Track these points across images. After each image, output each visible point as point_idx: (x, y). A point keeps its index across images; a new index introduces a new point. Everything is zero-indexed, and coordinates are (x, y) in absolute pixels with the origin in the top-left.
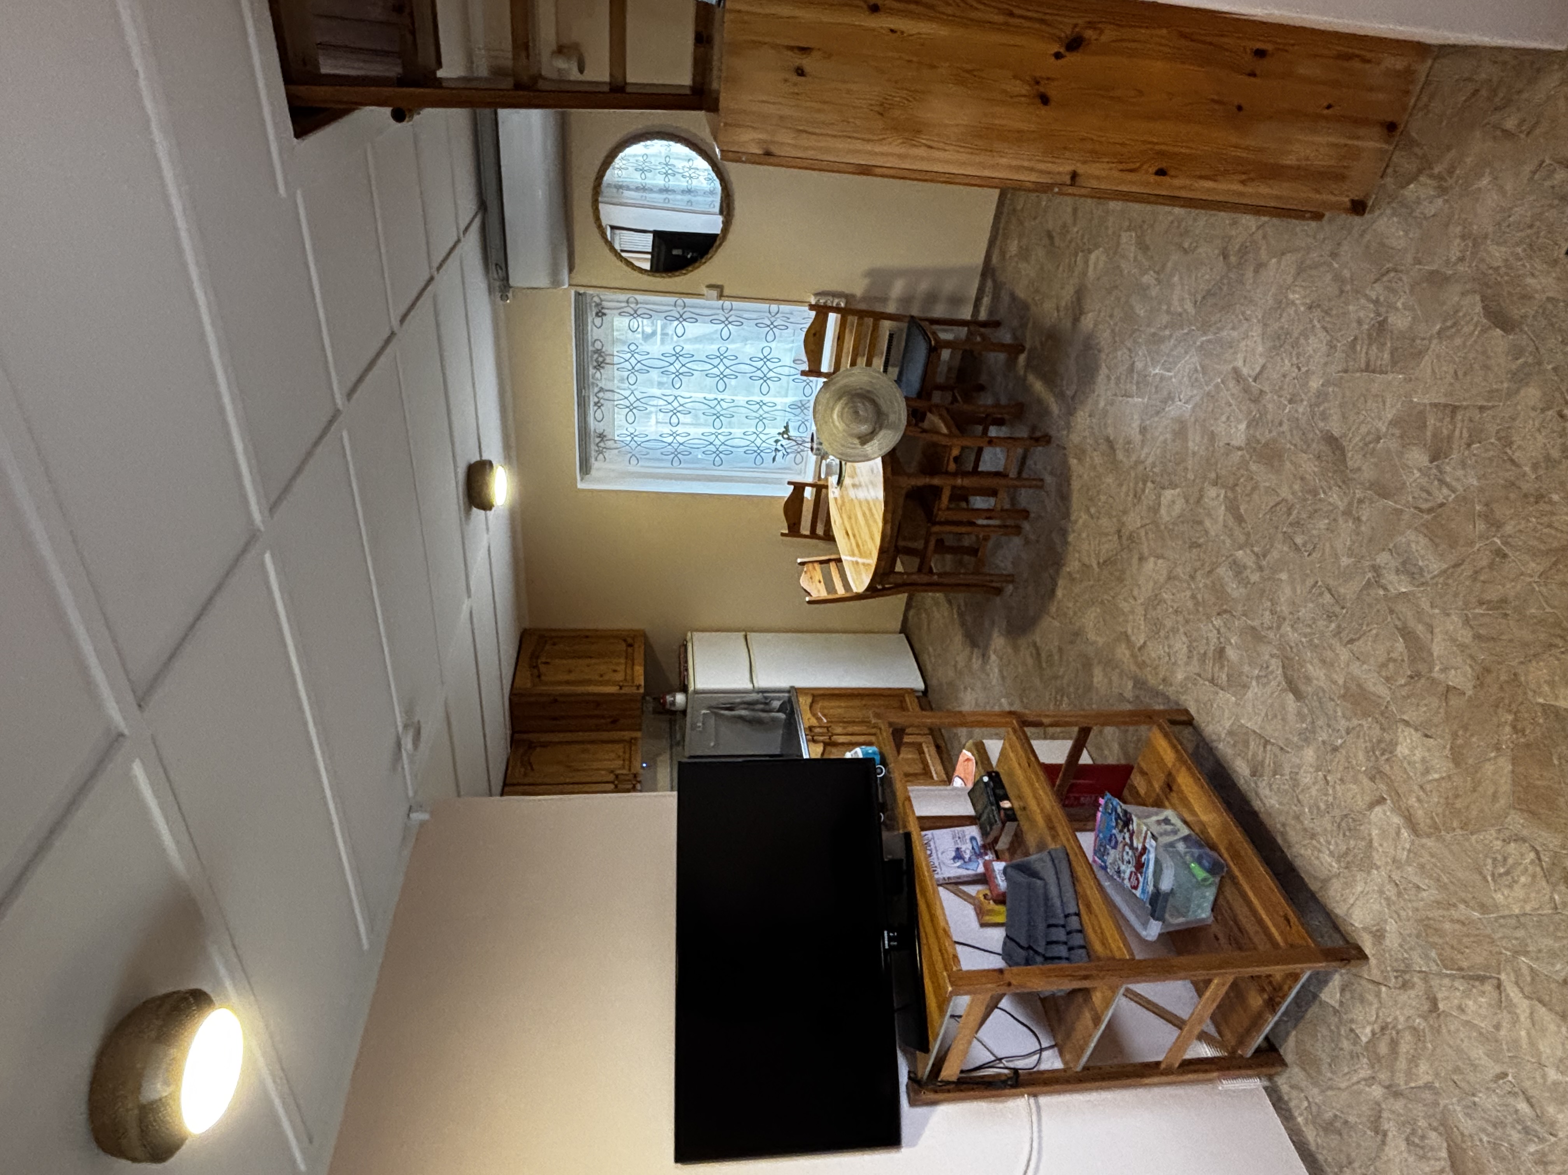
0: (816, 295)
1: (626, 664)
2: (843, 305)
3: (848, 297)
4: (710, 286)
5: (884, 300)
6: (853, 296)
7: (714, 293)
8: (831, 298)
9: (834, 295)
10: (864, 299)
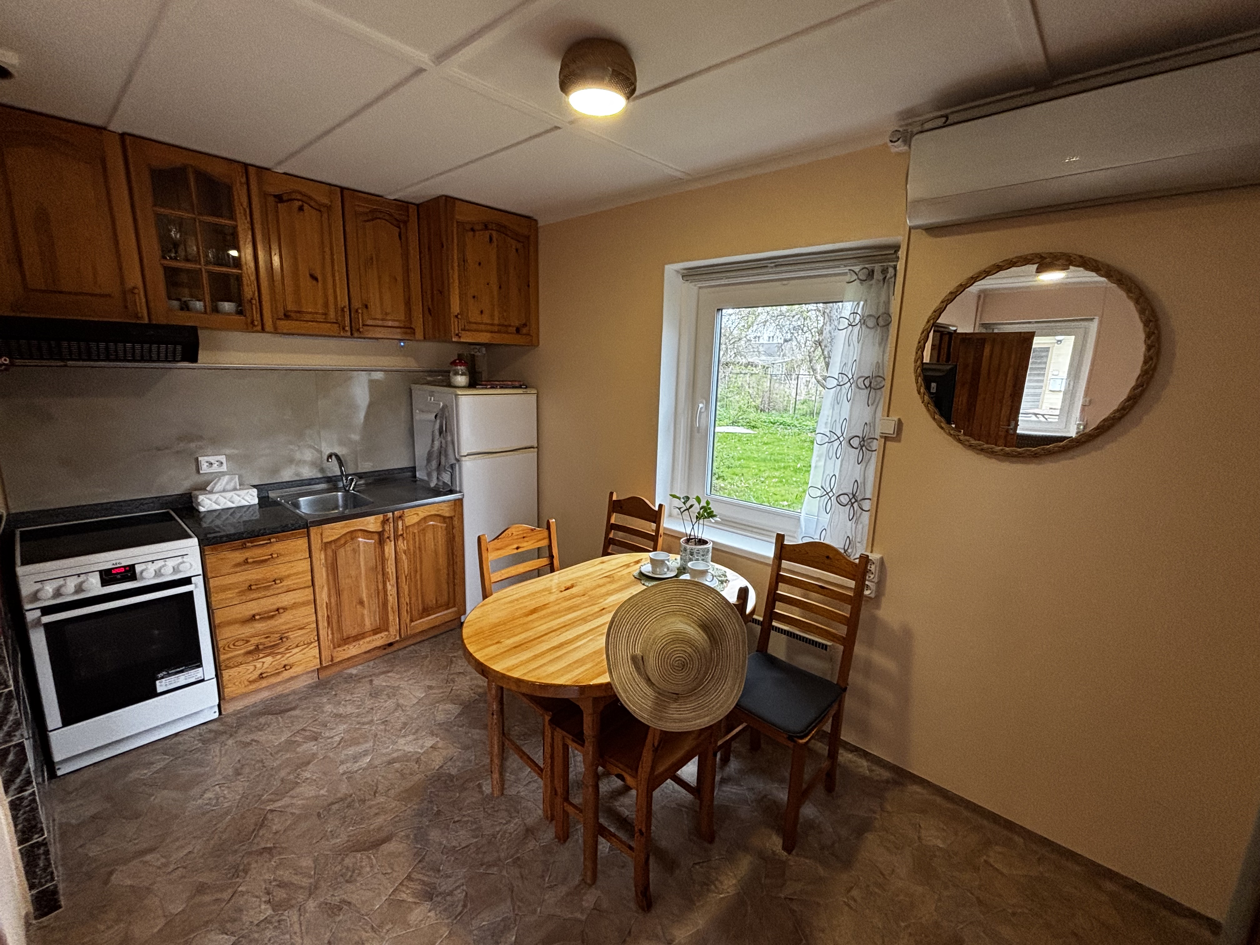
0: (882, 560)
1: (492, 325)
2: (867, 592)
3: (877, 600)
4: (900, 423)
5: (870, 644)
6: (878, 607)
7: (890, 430)
8: (876, 580)
9: (880, 584)
10: (874, 619)
